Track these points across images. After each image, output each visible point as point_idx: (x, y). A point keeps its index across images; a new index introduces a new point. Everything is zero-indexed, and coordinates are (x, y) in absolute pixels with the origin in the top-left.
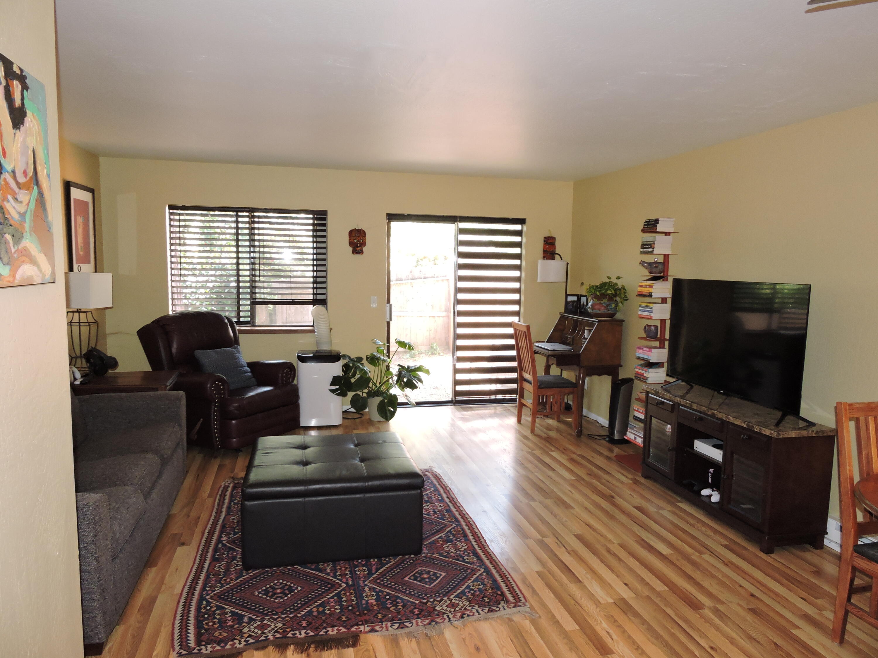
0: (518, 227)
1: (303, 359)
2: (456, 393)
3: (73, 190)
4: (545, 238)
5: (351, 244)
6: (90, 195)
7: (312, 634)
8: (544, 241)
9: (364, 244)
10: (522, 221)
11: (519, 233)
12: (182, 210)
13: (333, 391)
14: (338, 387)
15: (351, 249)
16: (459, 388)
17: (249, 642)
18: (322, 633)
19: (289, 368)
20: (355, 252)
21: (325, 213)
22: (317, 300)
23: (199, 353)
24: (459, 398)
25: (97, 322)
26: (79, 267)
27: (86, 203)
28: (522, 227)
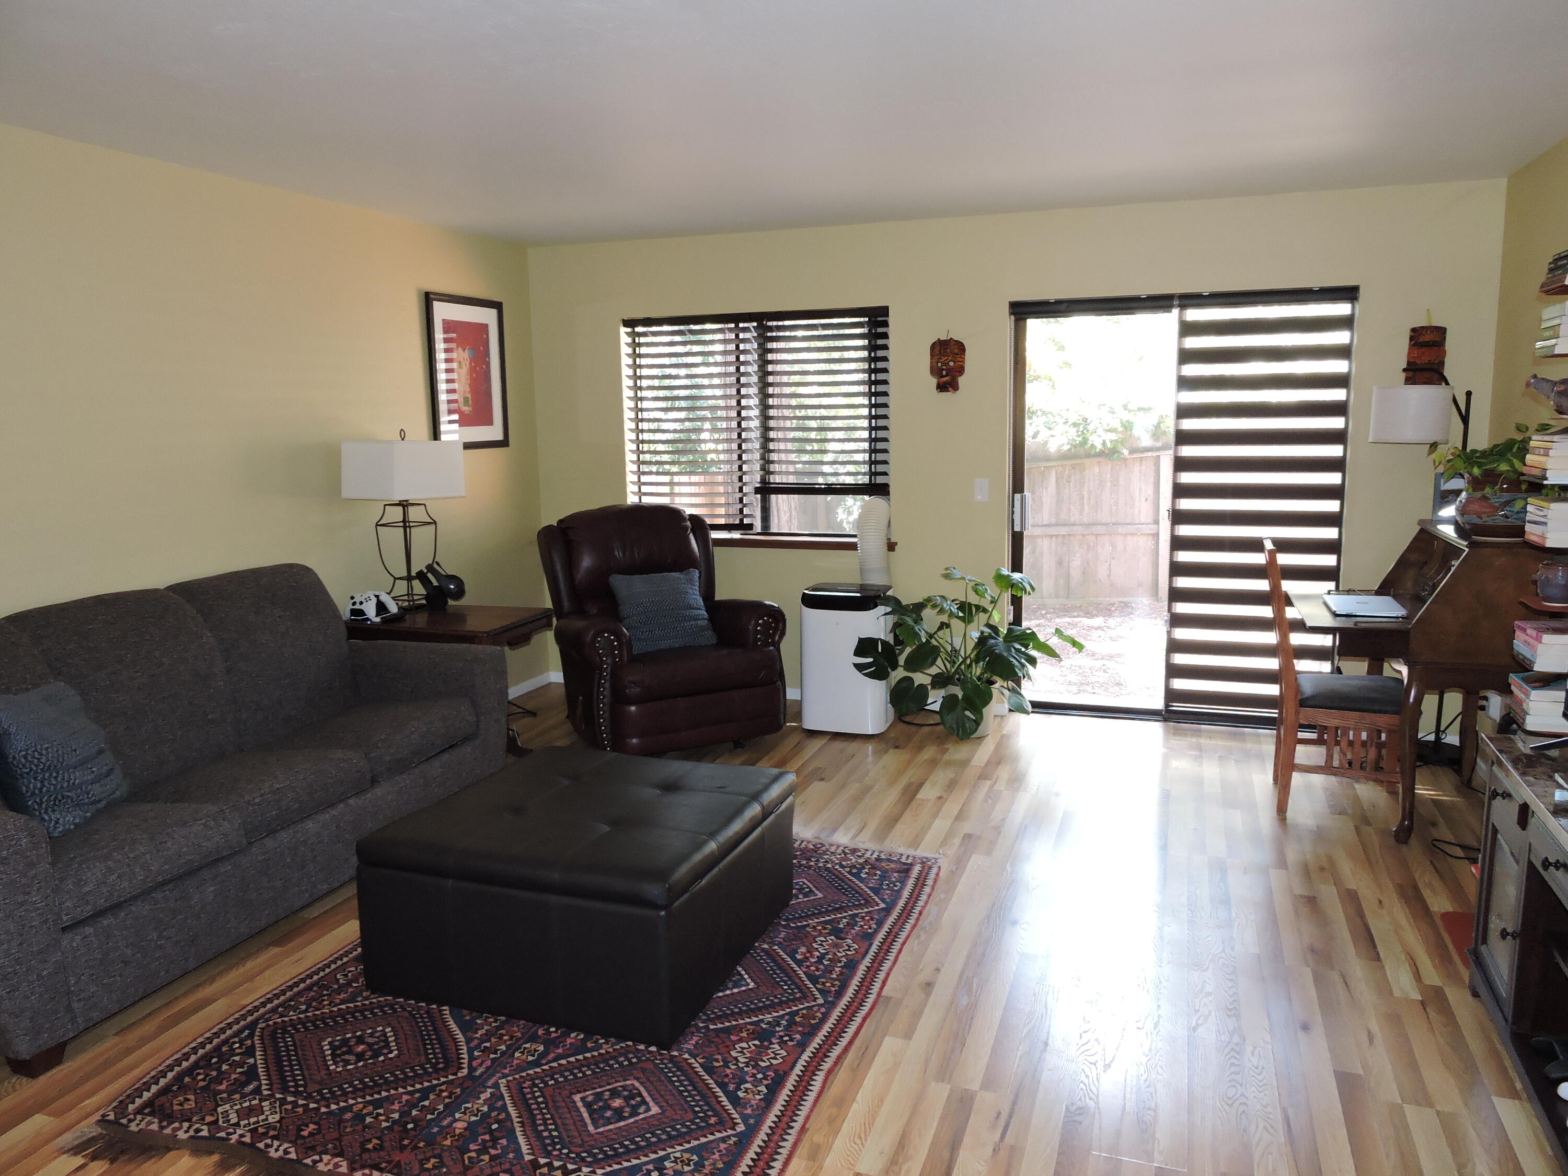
0: (1342, 309)
1: (811, 602)
2: (1172, 695)
3: (436, 305)
4: (1414, 330)
5: (935, 371)
6: (493, 312)
7: (293, 1156)
8: (1411, 339)
9: (961, 370)
10: (1349, 293)
11: (1346, 323)
12: (645, 325)
13: (859, 667)
14: (871, 660)
15: (934, 381)
16: (1180, 684)
17: (201, 1134)
18: (308, 1161)
19: (769, 616)
20: (942, 388)
21: (884, 311)
22: (875, 484)
23: (619, 582)
24: (1178, 707)
25: (435, 523)
26: (402, 432)
27: (484, 328)
28: (1353, 308)
